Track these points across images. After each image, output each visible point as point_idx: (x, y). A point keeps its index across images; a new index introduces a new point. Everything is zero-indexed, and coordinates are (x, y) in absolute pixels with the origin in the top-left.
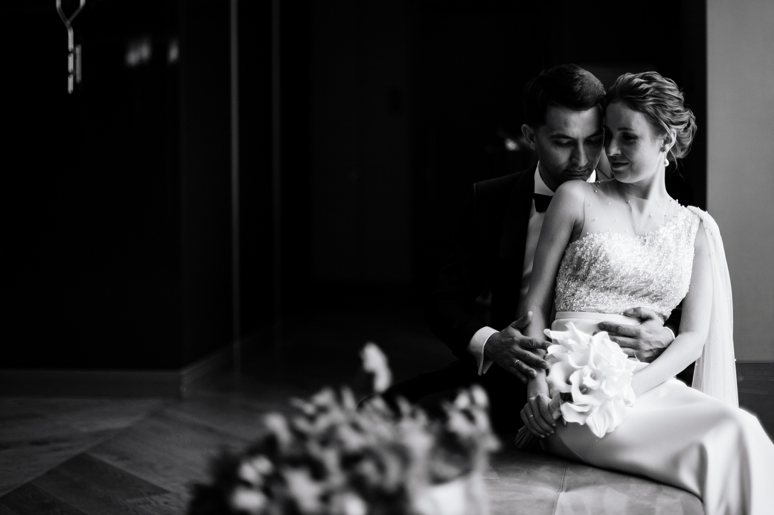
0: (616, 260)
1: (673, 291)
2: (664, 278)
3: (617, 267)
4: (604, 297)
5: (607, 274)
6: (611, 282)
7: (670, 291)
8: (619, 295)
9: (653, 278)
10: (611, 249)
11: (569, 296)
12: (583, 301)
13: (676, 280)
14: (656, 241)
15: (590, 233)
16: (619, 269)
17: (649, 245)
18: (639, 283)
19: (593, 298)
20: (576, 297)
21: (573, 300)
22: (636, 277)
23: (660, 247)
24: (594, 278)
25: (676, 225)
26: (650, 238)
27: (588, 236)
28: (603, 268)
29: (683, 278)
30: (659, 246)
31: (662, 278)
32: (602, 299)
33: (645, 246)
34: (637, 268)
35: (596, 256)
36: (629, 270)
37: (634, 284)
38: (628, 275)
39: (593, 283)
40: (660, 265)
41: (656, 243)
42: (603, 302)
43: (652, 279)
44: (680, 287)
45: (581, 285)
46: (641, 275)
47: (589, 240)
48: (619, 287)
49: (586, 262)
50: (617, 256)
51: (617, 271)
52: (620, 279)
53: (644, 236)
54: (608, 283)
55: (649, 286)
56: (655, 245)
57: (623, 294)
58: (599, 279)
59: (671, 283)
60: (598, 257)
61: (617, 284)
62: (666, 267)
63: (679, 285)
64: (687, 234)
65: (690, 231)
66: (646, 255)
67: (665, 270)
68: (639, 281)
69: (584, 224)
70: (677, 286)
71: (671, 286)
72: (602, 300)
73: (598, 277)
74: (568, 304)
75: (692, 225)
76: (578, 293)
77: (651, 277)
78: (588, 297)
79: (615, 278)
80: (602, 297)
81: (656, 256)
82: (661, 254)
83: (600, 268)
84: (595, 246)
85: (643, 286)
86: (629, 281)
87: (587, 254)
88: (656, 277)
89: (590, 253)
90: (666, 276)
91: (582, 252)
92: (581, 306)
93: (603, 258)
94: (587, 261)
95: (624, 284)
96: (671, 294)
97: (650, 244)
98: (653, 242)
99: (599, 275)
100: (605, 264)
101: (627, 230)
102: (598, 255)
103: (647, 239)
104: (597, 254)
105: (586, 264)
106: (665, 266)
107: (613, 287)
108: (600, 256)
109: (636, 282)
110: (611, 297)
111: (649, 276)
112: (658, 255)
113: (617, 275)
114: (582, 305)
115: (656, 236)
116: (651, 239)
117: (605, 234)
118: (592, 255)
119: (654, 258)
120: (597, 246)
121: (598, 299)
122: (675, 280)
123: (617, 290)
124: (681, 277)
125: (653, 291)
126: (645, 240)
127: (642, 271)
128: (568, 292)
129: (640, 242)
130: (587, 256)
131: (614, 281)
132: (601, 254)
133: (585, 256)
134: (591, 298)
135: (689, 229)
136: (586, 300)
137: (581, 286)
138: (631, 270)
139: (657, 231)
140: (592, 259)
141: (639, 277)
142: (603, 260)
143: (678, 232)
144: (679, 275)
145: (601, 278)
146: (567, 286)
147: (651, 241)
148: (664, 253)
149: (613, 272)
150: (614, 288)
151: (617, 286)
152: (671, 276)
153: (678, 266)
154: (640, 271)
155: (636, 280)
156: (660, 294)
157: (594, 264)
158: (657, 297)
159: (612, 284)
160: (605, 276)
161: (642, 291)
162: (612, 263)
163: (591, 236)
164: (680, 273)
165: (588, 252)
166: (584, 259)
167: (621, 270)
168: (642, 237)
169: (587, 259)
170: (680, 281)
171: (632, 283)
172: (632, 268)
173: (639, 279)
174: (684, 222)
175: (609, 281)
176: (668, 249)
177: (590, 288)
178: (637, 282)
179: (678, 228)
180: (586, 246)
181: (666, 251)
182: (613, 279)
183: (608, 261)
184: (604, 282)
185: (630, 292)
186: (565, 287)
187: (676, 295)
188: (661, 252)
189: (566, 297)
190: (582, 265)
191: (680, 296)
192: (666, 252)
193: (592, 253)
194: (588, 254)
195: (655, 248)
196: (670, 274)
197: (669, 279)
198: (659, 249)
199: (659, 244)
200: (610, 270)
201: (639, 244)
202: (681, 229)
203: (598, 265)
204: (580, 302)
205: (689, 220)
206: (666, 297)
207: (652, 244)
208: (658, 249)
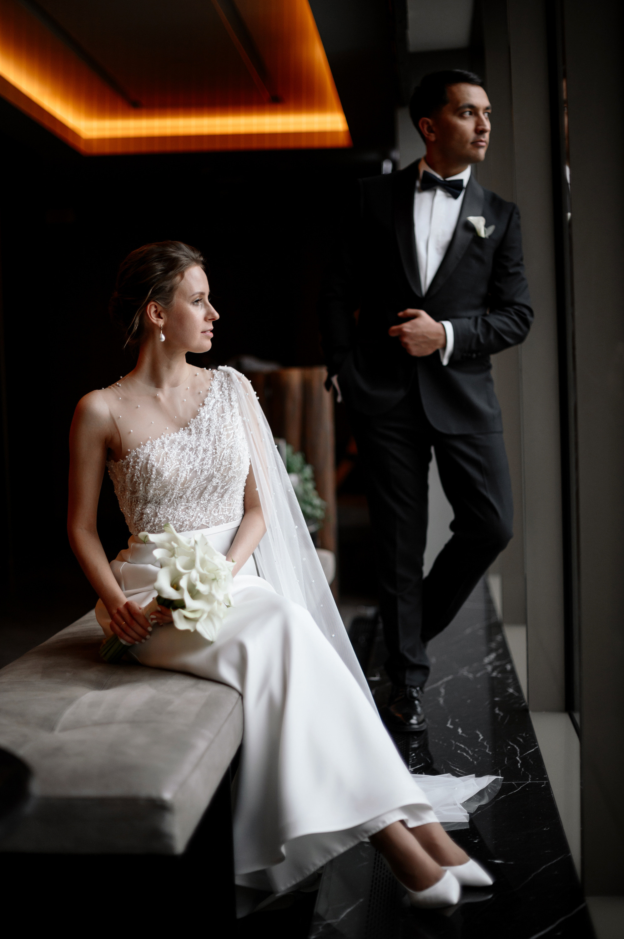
0: (169, 471)
1: (236, 475)
2: (224, 467)
3: (173, 478)
4: (173, 512)
5: (166, 488)
6: (173, 493)
7: (233, 476)
8: (187, 504)
9: (212, 471)
10: (159, 461)
11: (138, 521)
12: (154, 524)
13: (237, 464)
14: (201, 427)
15: (131, 450)
16: (176, 478)
17: (196, 433)
18: (200, 483)
19: (162, 517)
20: (145, 521)
21: (143, 524)
22: (195, 479)
23: (208, 431)
24: (155, 495)
25: (214, 398)
26: (194, 426)
27: (130, 453)
28: (160, 484)
29: (242, 458)
30: (206, 430)
31: (221, 468)
32: (172, 515)
33: (192, 435)
34: (193, 469)
35: (147, 475)
36: (186, 475)
37: (196, 485)
38: (187, 480)
39: (156, 500)
40: (216, 453)
41: (201, 428)
42: (174, 518)
43: (212, 473)
44: (242, 467)
45: (145, 506)
46: (199, 474)
47: (133, 458)
48: (183, 495)
49: (139, 484)
50: (168, 466)
51: (175, 481)
52: (181, 486)
53: (188, 426)
54: (170, 495)
55: (212, 481)
56: (202, 431)
57: (190, 501)
58: (159, 495)
59: (232, 469)
60: (150, 476)
61: (179, 492)
62: (223, 454)
63: (240, 467)
64: (228, 403)
65: (230, 399)
66: (197, 445)
67: (222, 458)
68: (200, 480)
69: (121, 441)
70: (239, 469)
71: (233, 472)
72: (172, 517)
73: (158, 493)
74: (139, 529)
75: (231, 392)
76: (145, 517)
77: (211, 472)
78: (157, 518)
79: (175, 488)
80: (171, 513)
81: (207, 442)
82: (212, 439)
83: (156, 486)
84: (142, 465)
85: (205, 483)
86: (191, 485)
87: (137, 475)
88: (215, 470)
89: (140, 473)
90: (225, 464)
91: (131, 473)
92: (154, 530)
93: (156, 474)
94: (141, 483)
95: (187, 489)
96: (236, 479)
97: (197, 431)
98: (198, 429)
99: (159, 492)
100: (160, 480)
101: (167, 428)
102: (149, 473)
103: (192, 428)
104: (147, 472)
105: (141, 486)
106: (222, 452)
107: (177, 498)
108: (152, 474)
109: (197, 482)
110: (180, 510)
111: (208, 472)
112: (209, 440)
113: (176, 485)
114: (154, 528)
115: (199, 421)
116: (196, 426)
117: (146, 444)
118: (143, 474)
119: (207, 446)
120: (144, 464)
121: (167, 518)
122: (235, 464)
123: (183, 499)
124: (240, 458)
125: (218, 483)
126: (190, 430)
127: (199, 470)
128: (136, 517)
129: (186, 434)
130: (138, 477)
131: (175, 491)
132: (152, 471)
133: (136, 477)
134: (160, 518)
135: (229, 398)
136: (155, 523)
137: (145, 508)
138: (188, 474)
139: (198, 415)
140: (144, 479)
141: (199, 477)
142: (157, 477)
143: (220, 405)
144: (238, 457)
145: (161, 493)
146: (132, 510)
147: (197, 428)
148: (214, 436)
149: (171, 484)
150: (179, 499)
151: (181, 495)
152: (231, 461)
153: (233, 448)
154: (198, 470)
155: (197, 481)
156: (225, 484)
157: (149, 483)
158: (224, 488)
159: (175, 493)
160: (165, 490)
161: (207, 489)
162: (167, 476)
163: (133, 453)
164: (238, 455)
165: (137, 473)
166: (137, 482)
167: (179, 479)
168: (186, 428)
169: (139, 480)
170: (240, 462)
171: (194, 485)
172: (189, 471)
173: (199, 478)
174: (221, 390)
175: (170, 492)
176: (216, 430)
177: (155, 507)
178: (199, 482)
179: (218, 401)
180: (133, 466)
181: (215, 433)
182: (174, 489)
183: (162, 476)
184: (166, 495)
185: (197, 496)
186: (131, 511)
187: (241, 477)
188: (211, 436)
189: (135, 522)
190: (137, 488)
191: (244, 475)
192: (216, 435)
193: (142, 473)
194: (139, 475)
195: (203, 434)
196: (229, 460)
197: (230, 466)
198: (208, 433)
199: (206, 428)
200: (168, 483)
201: (186, 436)
202: (220, 400)
203: (153, 483)
204: (151, 526)
205: (225, 385)
206: (232, 484)
207: (198, 431)
208: (206, 434)
